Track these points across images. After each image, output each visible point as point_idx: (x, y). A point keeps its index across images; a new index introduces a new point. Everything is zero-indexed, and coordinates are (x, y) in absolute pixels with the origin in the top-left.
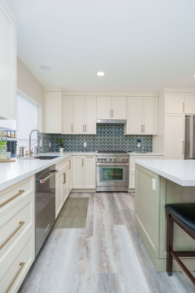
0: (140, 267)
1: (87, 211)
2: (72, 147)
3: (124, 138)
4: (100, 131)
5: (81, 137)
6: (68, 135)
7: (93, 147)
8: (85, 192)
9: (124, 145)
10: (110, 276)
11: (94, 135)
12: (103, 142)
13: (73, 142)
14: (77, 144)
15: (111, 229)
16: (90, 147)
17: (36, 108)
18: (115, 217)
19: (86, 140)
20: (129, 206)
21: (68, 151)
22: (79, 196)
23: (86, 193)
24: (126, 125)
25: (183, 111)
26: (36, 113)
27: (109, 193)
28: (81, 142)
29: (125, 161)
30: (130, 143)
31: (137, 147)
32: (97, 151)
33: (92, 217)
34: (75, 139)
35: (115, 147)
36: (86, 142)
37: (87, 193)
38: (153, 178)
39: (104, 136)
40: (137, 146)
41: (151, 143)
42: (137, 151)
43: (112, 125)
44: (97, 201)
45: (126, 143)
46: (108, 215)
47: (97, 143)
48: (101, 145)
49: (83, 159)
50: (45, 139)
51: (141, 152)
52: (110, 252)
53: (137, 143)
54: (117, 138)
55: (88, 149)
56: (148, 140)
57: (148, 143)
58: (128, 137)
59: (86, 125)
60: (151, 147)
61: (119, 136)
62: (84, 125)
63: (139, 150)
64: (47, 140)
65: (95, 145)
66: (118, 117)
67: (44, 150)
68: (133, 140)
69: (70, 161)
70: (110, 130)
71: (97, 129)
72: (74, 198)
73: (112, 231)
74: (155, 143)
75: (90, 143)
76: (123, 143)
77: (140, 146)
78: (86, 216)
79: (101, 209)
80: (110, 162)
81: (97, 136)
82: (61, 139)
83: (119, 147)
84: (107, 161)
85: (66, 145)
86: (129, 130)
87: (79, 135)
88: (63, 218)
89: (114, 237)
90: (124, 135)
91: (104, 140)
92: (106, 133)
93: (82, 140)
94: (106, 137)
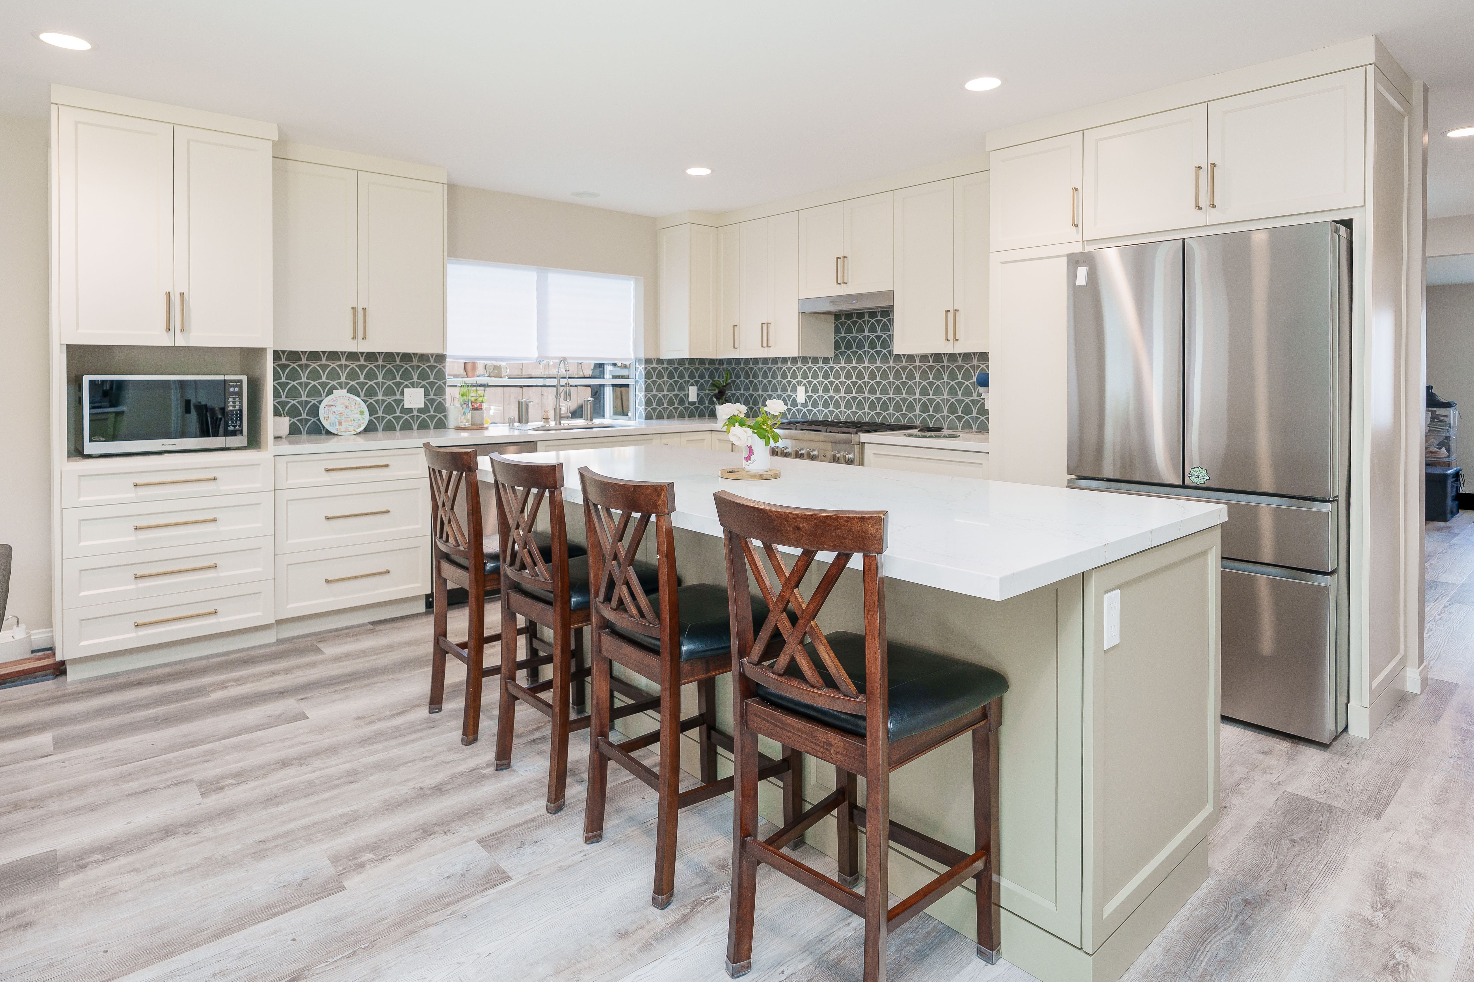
7: (826, 404)
12: (855, 384)
13: (770, 382)
16: (815, 404)
19: (804, 375)
30: (952, 392)
31: (982, 410)
36: (804, 385)
47: (838, 390)
48: (849, 396)
50: (659, 377)
54: (905, 369)
59: (768, 324)
62: (762, 324)
64: (671, 378)
65: (832, 398)
67: (655, 409)
75: (815, 390)
83: (911, 407)
87: (784, 360)
91: (860, 375)
92: (866, 348)
93: (794, 375)
94: (866, 364)
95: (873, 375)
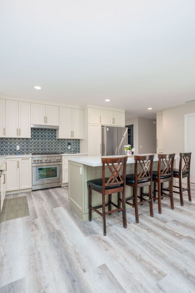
0: (74, 223)
1: (28, 206)
3: (57, 142)
4: (34, 134)
5: (13, 140)
7: (27, 150)
8: (21, 193)
9: (57, 148)
10: (56, 232)
11: (27, 139)
12: (37, 145)
13: (4, 145)
14: (9, 147)
15: (51, 211)
16: (23, 150)
19: (19, 143)
20: (63, 196)
24: (58, 131)
25: (100, 122)
27: (45, 190)
28: (13, 145)
29: (58, 161)
31: (68, 149)
32: (31, 154)
33: (34, 208)
34: (6, 143)
35: (49, 149)
36: (19, 145)
38: (80, 167)
39: (38, 139)
41: (79, 146)
42: (68, 152)
43: (45, 129)
44: (35, 197)
45: (58, 146)
46: (48, 204)
47: (31, 146)
48: (35, 148)
49: (18, 161)
51: (71, 153)
52: (53, 222)
53: (68, 145)
54: (50, 142)
55: (21, 152)
56: (76, 143)
57: (76, 146)
58: (60, 141)
59: (20, 129)
60: (79, 149)
61: (52, 140)
62: (17, 129)
63: (70, 152)
65: (29, 148)
66: (51, 123)
68: (65, 143)
69: (6, 163)
70: (43, 134)
71: (31, 133)
72: (10, 199)
73: (52, 212)
74: (82, 145)
75: (23, 146)
76: (55, 146)
77: (71, 148)
79: (40, 201)
80: (45, 162)
81: (31, 139)
83: (52, 149)
84: (43, 162)
86: (61, 135)
87: (11, 139)
89: (55, 215)
90: (56, 139)
91: (38, 143)
92: (40, 137)
93: (15, 143)
94: (40, 141)
95: (42, 143)
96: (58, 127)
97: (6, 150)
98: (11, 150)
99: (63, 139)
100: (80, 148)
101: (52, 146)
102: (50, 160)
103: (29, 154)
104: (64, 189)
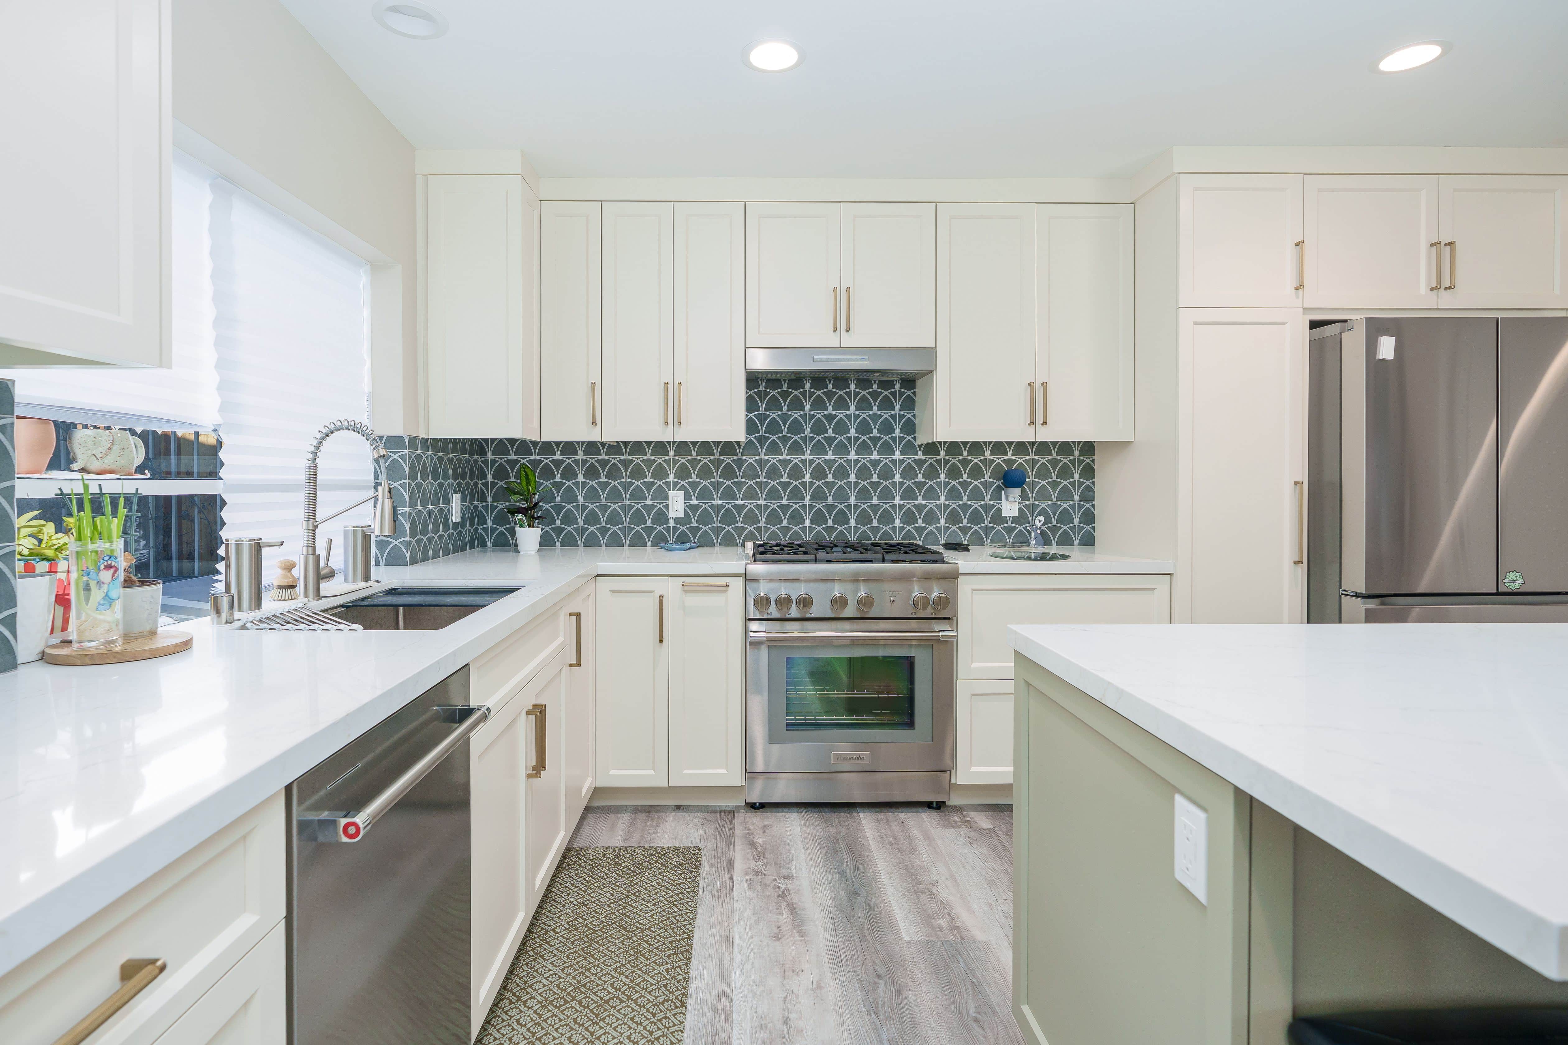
2: (592, 518)
3: (920, 463)
4: (766, 416)
5: (649, 456)
6: (569, 448)
7: (728, 518)
8: (678, 808)
9: (920, 508)
11: (728, 448)
12: (785, 485)
13: (604, 485)
14: (626, 502)
16: (705, 519)
17: (363, 280)
18: (873, 1008)
19: (683, 473)
20: (965, 918)
21: (569, 542)
22: (637, 836)
23: (680, 814)
24: (930, 385)
25: (1297, 289)
26: (366, 313)
27: (828, 815)
28: (649, 485)
29: (929, 612)
30: (954, 494)
31: (998, 518)
32: (750, 545)
33: (723, 1004)
34: (614, 473)
35: (864, 519)
36: (682, 488)
37: (688, 816)
38: (1178, 798)
39: (796, 449)
40: (1000, 510)
41: (1089, 494)
42: (998, 541)
43: (841, 379)
44: (757, 872)
45: (931, 494)
47: (751, 495)
48: (774, 505)
49: (661, 598)
50: (424, 477)
51: (1024, 550)
53: (999, 489)
54: (875, 463)
55: (694, 531)
56: (1064, 472)
57: (1065, 494)
58: (943, 456)
59: (679, 384)
60: (1089, 517)
61: (887, 449)
62: (666, 385)
63: (1016, 540)
64: (435, 478)
65: (739, 508)
66: (879, 332)
67: (419, 541)
68: (976, 472)
69: (578, 615)
70: (830, 411)
71: (751, 404)
72: (605, 849)
74: (1116, 490)
75: (705, 495)
76: (909, 495)
77: (1020, 509)
78: (685, 995)
79: (778, 937)
80: (833, 615)
81: (749, 447)
82: (524, 473)
83: (886, 518)
84: (815, 611)
85: (558, 509)
86: (951, 414)
87: (637, 447)
88: (528, 1017)
90: (917, 443)
91: (796, 473)
92: (807, 433)
93: (660, 473)
94: (807, 456)
95: (819, 473)
96: (931, 353)
97: (614, 519)
98: (638, 518)
99: (965, 444)
100: (1097, 512)
101: (886, 495)
102: (866, 602)
103: (740, 548)
104: (964, 831)
